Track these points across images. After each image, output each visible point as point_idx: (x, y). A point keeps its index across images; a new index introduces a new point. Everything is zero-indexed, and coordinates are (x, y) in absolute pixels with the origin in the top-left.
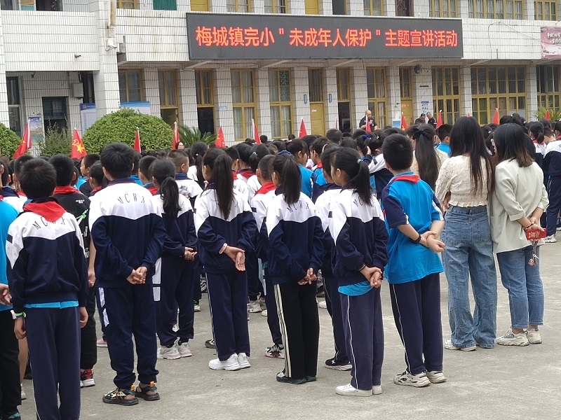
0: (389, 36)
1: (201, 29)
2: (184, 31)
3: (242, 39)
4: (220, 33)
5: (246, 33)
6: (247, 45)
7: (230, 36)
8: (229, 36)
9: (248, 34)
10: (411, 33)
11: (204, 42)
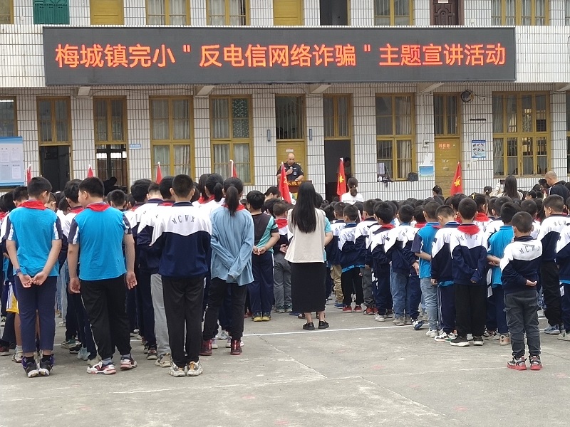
0: (386, 53)
1: (63, 48)
2: (40, 50)
3: (124, 58)
4: (93, 52)
5: (131, 51)
6: (132, 66)
7: (107, 55)
8: (104, 55)
9: (134, 53)
10: (424, 48)
11: (66, 62)
